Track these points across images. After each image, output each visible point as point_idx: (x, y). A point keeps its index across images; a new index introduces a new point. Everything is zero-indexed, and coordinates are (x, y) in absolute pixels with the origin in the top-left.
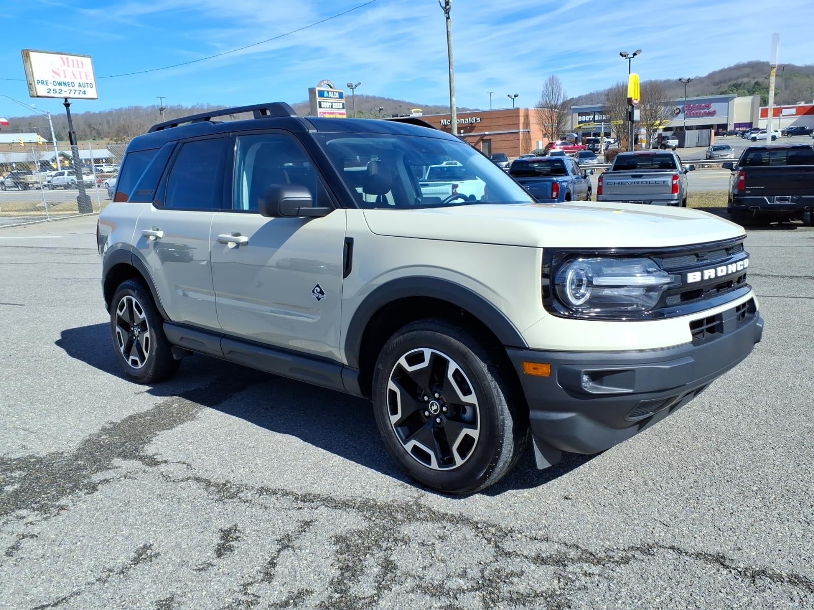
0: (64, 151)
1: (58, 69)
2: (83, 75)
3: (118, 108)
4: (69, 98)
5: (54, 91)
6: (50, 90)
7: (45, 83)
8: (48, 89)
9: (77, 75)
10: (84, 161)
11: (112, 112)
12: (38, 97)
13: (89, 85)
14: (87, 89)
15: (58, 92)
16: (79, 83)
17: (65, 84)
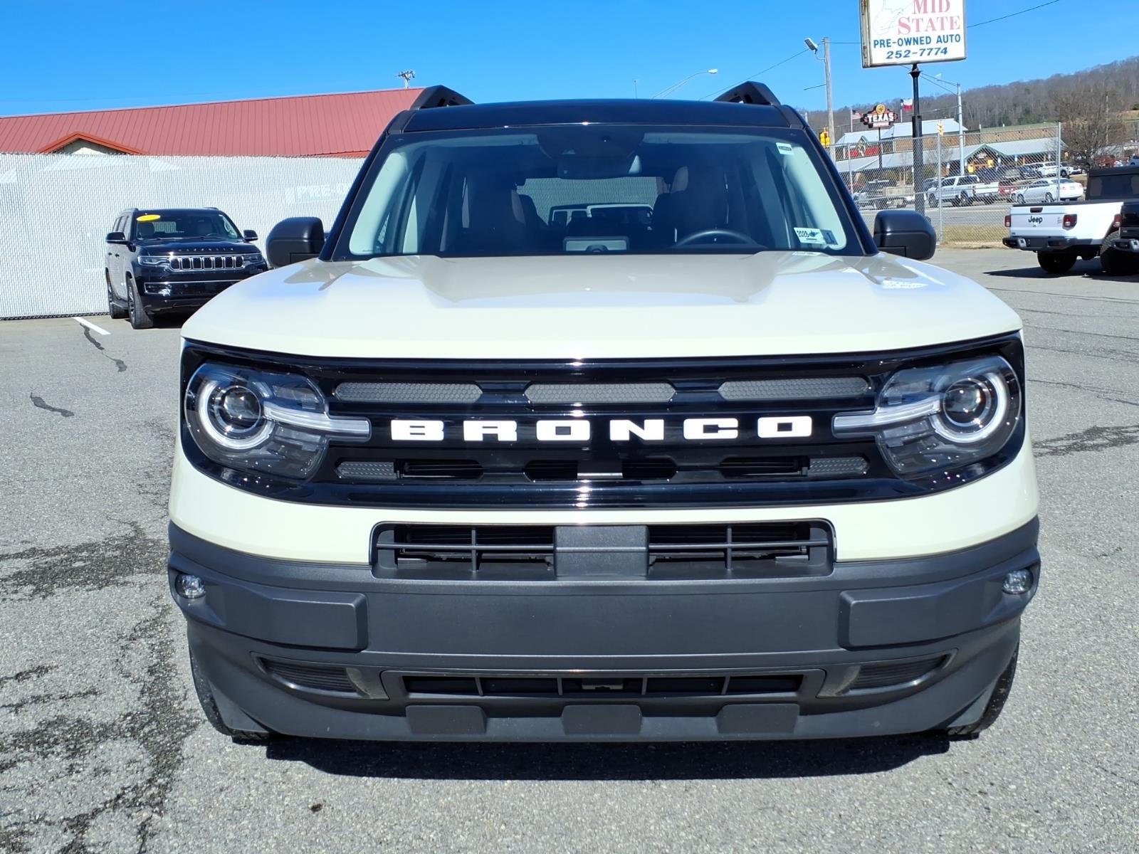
0: (988, 145)
1: (908, 19)
2: (947, 24)
3: (1108, 62)
4: (919, 62)
5: (897, 54)
6: (892, 53)
7: (886, 44)
8: (888, 53)
9: (937, 25)
10: (1016, 159)
11: (1098, 70)
12: (872, 66)
13: (954, 37)
14: (949, 45)
15: (903, 54)
16: (939, 37)
17: (916, 41)
